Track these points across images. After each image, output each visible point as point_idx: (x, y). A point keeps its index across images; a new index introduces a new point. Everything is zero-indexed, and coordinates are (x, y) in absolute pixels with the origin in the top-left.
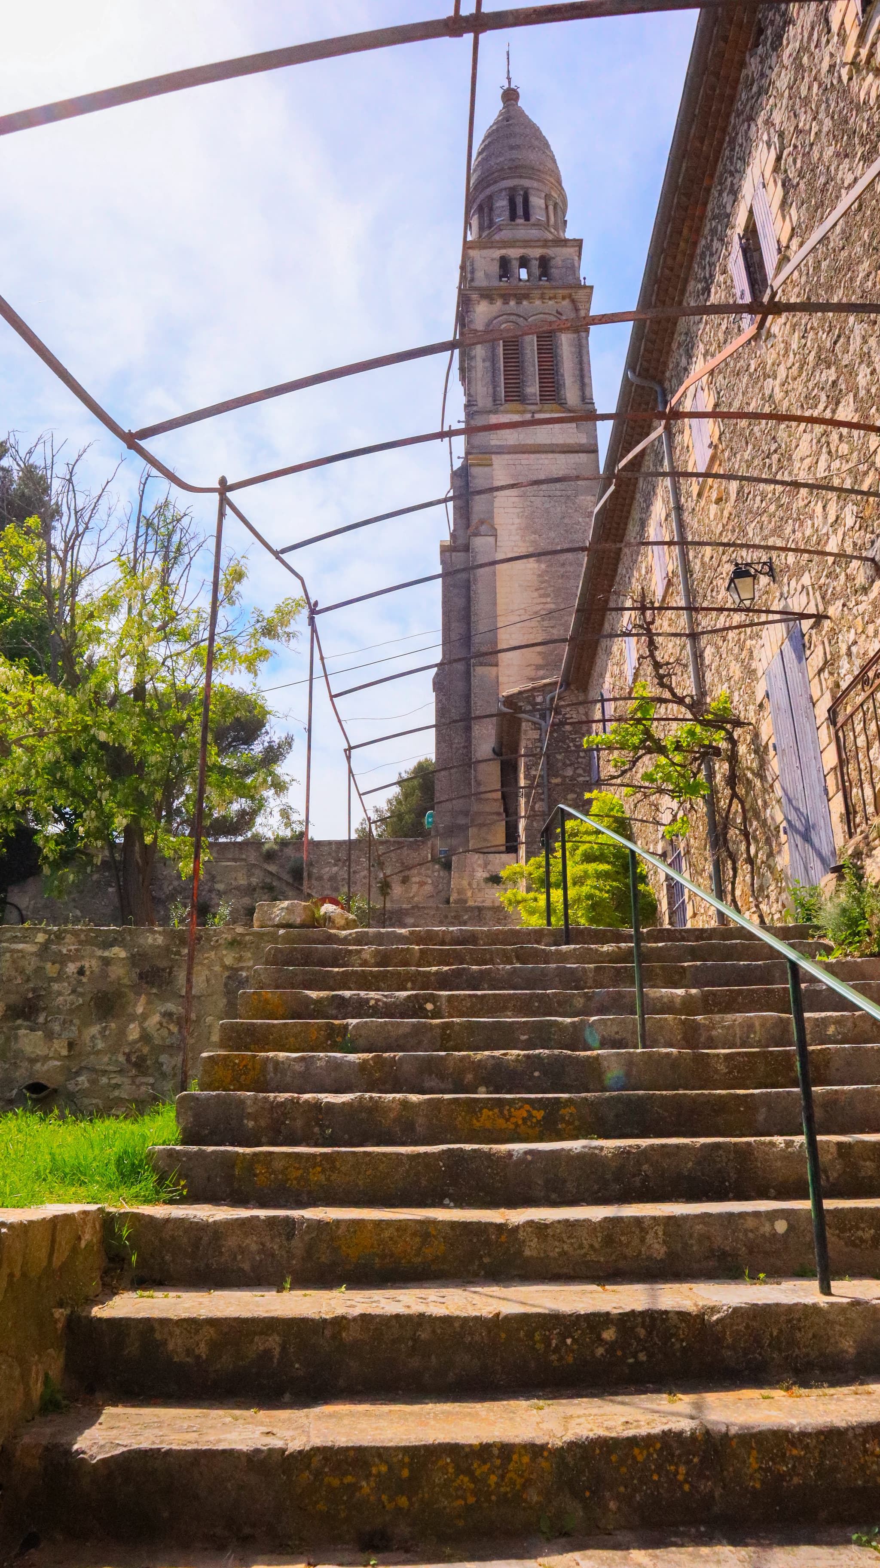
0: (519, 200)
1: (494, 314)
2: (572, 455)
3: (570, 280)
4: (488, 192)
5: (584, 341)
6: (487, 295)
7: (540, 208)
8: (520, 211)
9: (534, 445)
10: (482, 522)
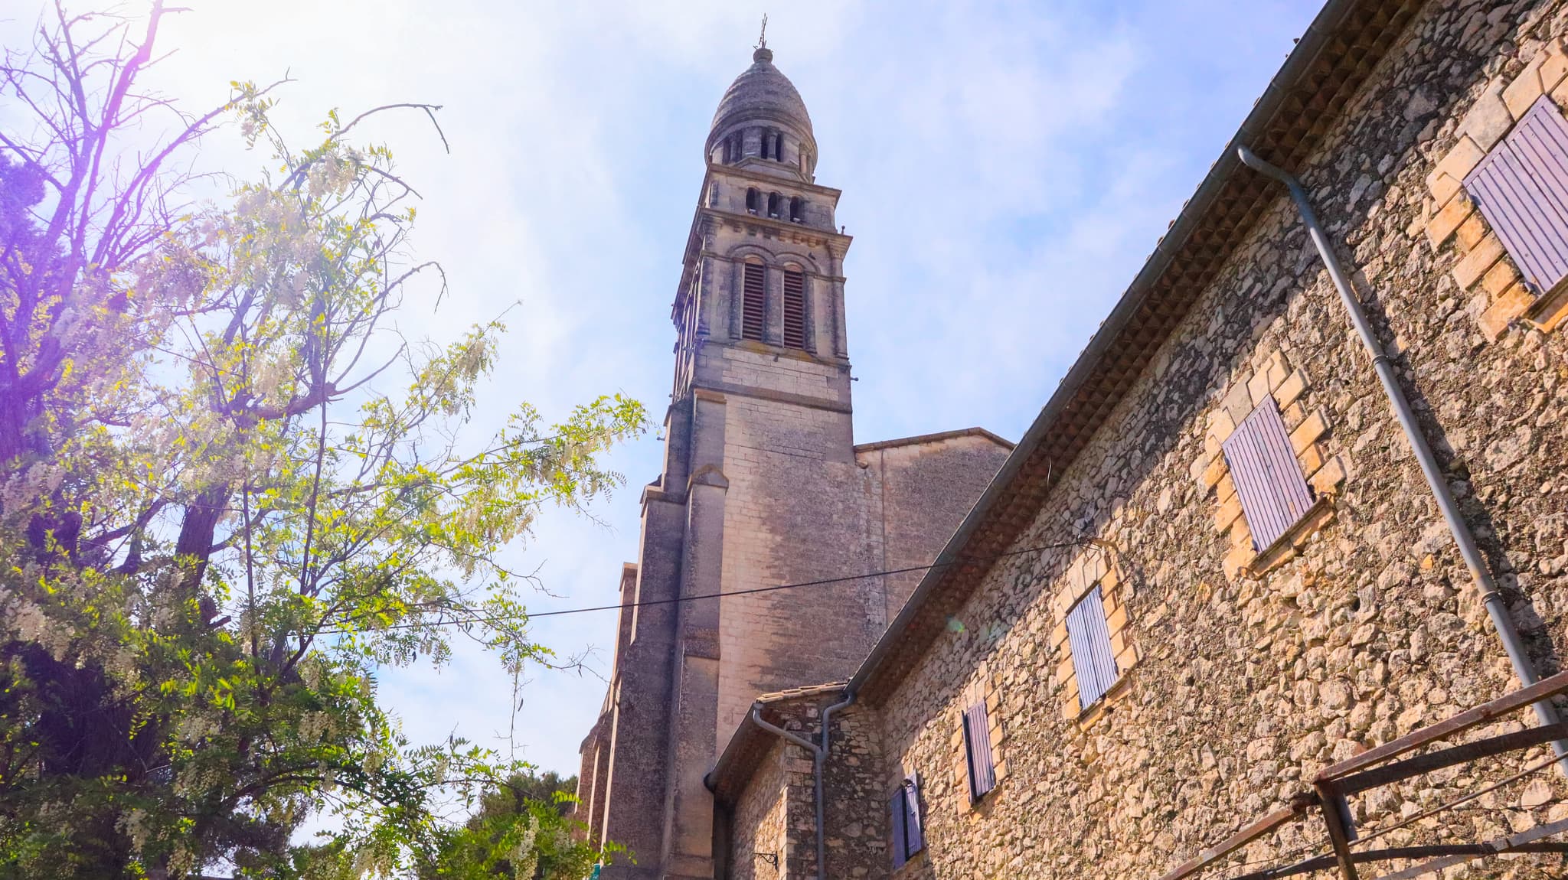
0: (772, 141)
1: (738, 243)
2: (820, 412)
3: (825, 227)
4: (739, 126)
5: (838, 291)
6: (732, 221)
7: (794, 154)
8: (772, 150)
9: (775, 392)
10: (710, 468)
